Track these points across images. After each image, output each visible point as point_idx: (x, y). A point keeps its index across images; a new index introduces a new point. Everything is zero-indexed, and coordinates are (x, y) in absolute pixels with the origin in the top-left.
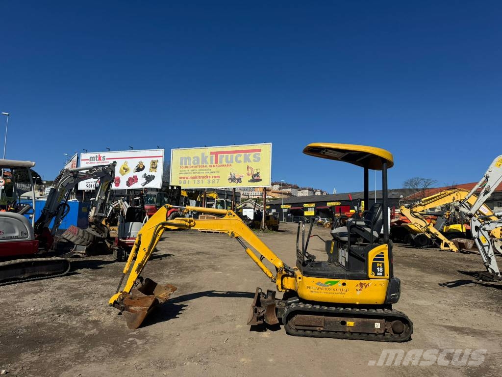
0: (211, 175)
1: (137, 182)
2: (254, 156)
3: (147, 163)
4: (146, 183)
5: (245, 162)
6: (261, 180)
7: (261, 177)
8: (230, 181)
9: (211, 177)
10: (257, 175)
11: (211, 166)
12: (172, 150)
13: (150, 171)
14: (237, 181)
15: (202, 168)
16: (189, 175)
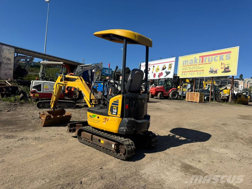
0: (199, 69)
1: (162, 75)
2: (227, 56)
3: (167, 65)
4: (166, 76)
5: (220, 60)
6: (230, 71)
7: (230, 69)
8: (210, 72)
9: (199, 71)
10: (228, 68)
11: (199, 64)
12: (179, 57)
13: (168, 69)
14: (214, 73)
15: (195, 66)
16: (187, 70)
